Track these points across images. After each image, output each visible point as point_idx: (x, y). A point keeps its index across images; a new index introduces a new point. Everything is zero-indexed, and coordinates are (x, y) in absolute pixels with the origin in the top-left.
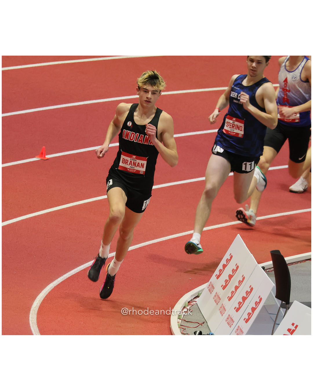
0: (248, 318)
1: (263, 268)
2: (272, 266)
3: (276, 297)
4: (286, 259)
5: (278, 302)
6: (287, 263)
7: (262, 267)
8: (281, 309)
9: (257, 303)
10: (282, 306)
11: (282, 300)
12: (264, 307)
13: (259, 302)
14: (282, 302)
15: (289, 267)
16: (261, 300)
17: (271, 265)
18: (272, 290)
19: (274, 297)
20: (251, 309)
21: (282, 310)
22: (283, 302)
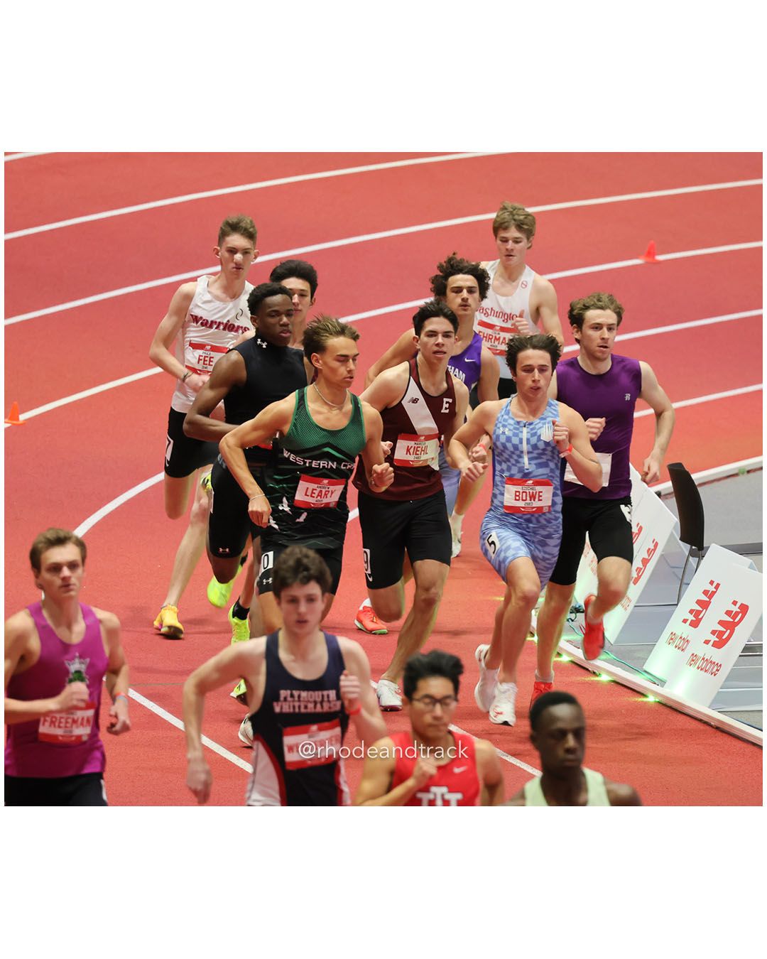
0: (636, 576)
1: (659, 494)
2: (672, 490)
3: (682, 539)
4: (694, 476)
5: (686, 548)
6: (696, 483)
7: (656, 493)
8: (691, 558)
9: (651, 552)
10: (692, 554)
11: (691, 544)
12: (662, 556)
13: (654, 550)
14: (691, 547)
15: (699, 489)
16: (656, 545)
17: (669, 488)
18: (674, 528)
19: (678, 538)
20: (642, 561)
21: (693, 561)
22: (694, 547)
